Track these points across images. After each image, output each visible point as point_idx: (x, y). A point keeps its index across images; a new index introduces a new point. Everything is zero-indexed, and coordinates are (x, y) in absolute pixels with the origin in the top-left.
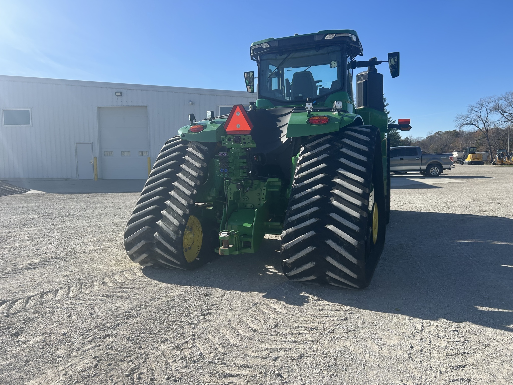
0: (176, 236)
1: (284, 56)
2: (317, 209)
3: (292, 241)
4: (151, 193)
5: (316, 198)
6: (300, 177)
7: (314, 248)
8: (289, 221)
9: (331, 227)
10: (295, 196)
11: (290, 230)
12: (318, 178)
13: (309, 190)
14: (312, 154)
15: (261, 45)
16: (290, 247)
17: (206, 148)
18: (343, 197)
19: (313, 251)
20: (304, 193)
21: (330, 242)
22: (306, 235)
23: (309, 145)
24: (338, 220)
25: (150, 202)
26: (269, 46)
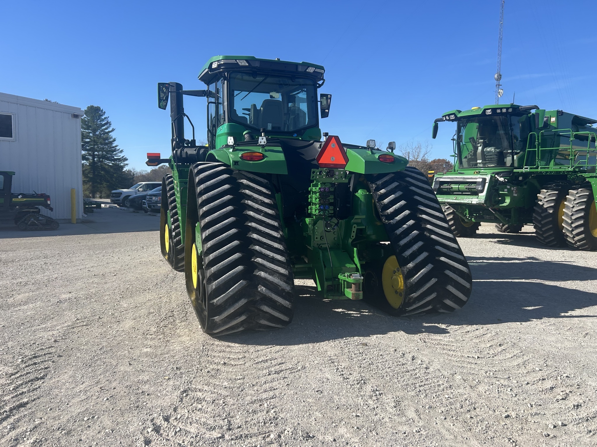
0: (290, 287)
1: (260, 79)
2: (422, 244)
3: (417, 276)
4: (223, 238)
5: (415, 233)
6: (389, 213)
7: (436, 280)
8: (404, 257)
9: (443, 259)
10: (395, 232)
11: (411, 265)
12: (406, 214)
13: (405, 226)
14: (387, 191)
15: (237, 61)
16: (416, 281)
17: (266, 181)
18: (436, 231)
19: (436, 282)
20: (403, 229)
21: (448, 272)
22: (427, 268)
23: (379, 182)
24: (444, 252)
25: (229, 249)
26: (247, 65)
